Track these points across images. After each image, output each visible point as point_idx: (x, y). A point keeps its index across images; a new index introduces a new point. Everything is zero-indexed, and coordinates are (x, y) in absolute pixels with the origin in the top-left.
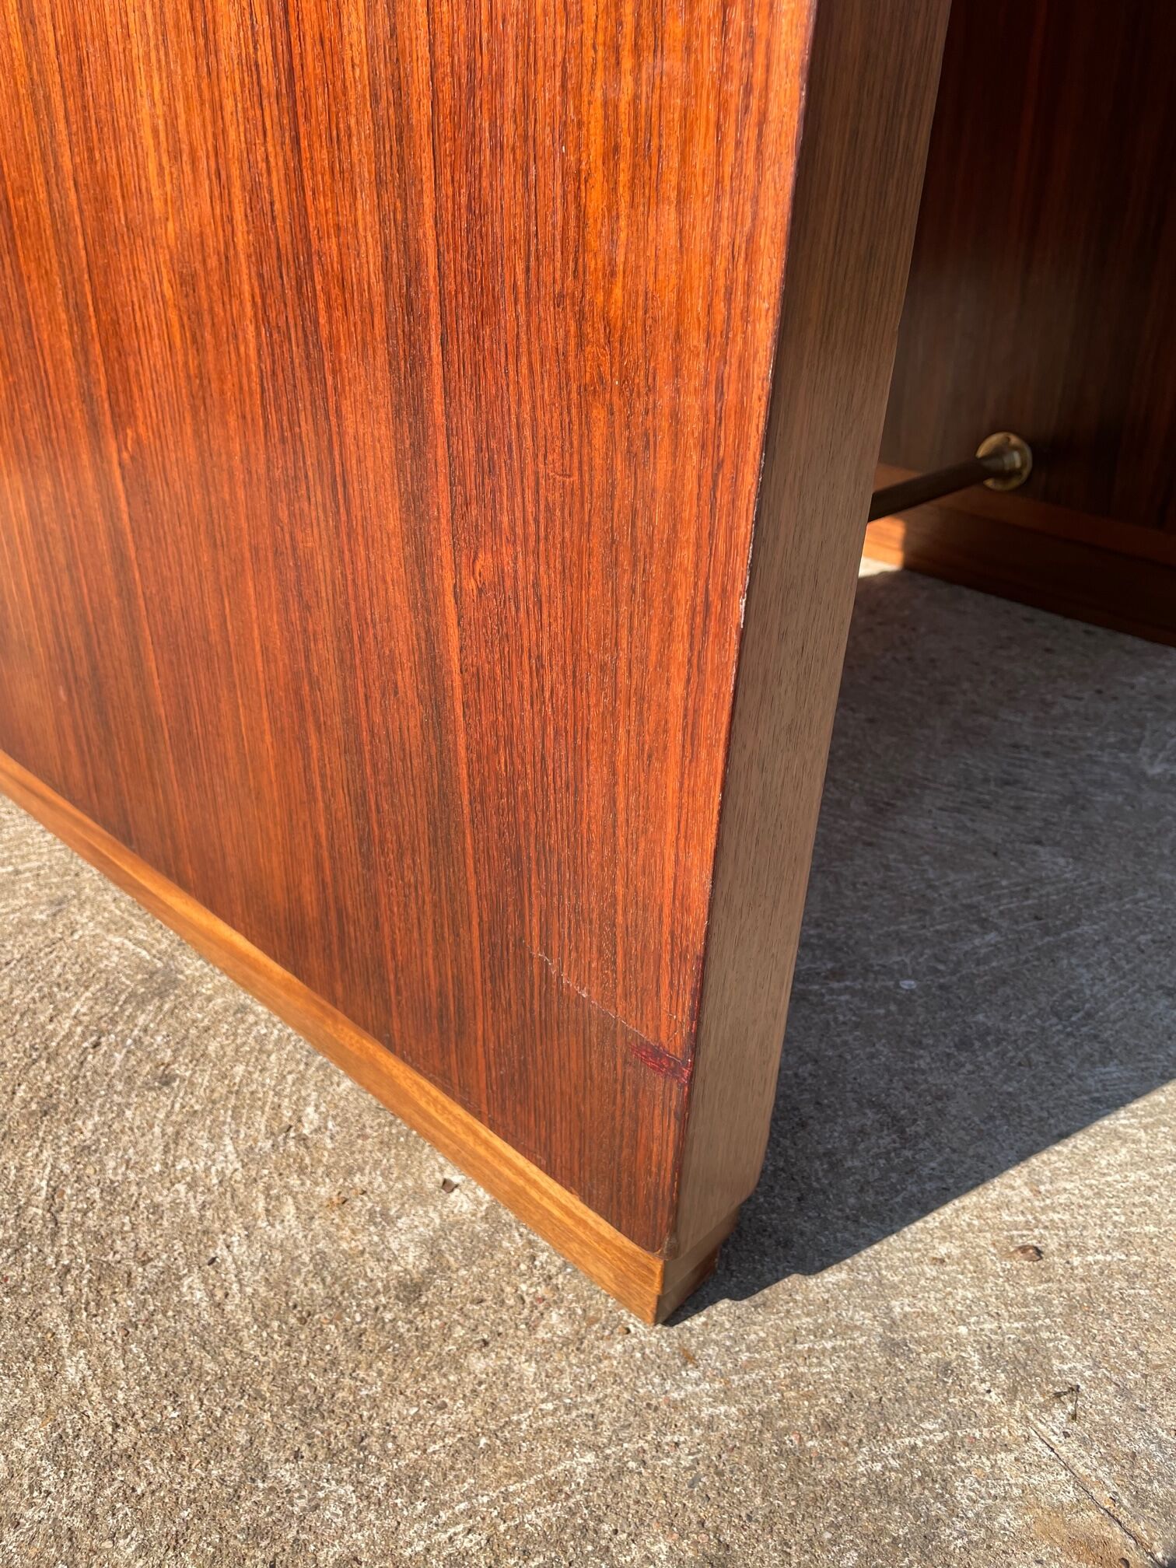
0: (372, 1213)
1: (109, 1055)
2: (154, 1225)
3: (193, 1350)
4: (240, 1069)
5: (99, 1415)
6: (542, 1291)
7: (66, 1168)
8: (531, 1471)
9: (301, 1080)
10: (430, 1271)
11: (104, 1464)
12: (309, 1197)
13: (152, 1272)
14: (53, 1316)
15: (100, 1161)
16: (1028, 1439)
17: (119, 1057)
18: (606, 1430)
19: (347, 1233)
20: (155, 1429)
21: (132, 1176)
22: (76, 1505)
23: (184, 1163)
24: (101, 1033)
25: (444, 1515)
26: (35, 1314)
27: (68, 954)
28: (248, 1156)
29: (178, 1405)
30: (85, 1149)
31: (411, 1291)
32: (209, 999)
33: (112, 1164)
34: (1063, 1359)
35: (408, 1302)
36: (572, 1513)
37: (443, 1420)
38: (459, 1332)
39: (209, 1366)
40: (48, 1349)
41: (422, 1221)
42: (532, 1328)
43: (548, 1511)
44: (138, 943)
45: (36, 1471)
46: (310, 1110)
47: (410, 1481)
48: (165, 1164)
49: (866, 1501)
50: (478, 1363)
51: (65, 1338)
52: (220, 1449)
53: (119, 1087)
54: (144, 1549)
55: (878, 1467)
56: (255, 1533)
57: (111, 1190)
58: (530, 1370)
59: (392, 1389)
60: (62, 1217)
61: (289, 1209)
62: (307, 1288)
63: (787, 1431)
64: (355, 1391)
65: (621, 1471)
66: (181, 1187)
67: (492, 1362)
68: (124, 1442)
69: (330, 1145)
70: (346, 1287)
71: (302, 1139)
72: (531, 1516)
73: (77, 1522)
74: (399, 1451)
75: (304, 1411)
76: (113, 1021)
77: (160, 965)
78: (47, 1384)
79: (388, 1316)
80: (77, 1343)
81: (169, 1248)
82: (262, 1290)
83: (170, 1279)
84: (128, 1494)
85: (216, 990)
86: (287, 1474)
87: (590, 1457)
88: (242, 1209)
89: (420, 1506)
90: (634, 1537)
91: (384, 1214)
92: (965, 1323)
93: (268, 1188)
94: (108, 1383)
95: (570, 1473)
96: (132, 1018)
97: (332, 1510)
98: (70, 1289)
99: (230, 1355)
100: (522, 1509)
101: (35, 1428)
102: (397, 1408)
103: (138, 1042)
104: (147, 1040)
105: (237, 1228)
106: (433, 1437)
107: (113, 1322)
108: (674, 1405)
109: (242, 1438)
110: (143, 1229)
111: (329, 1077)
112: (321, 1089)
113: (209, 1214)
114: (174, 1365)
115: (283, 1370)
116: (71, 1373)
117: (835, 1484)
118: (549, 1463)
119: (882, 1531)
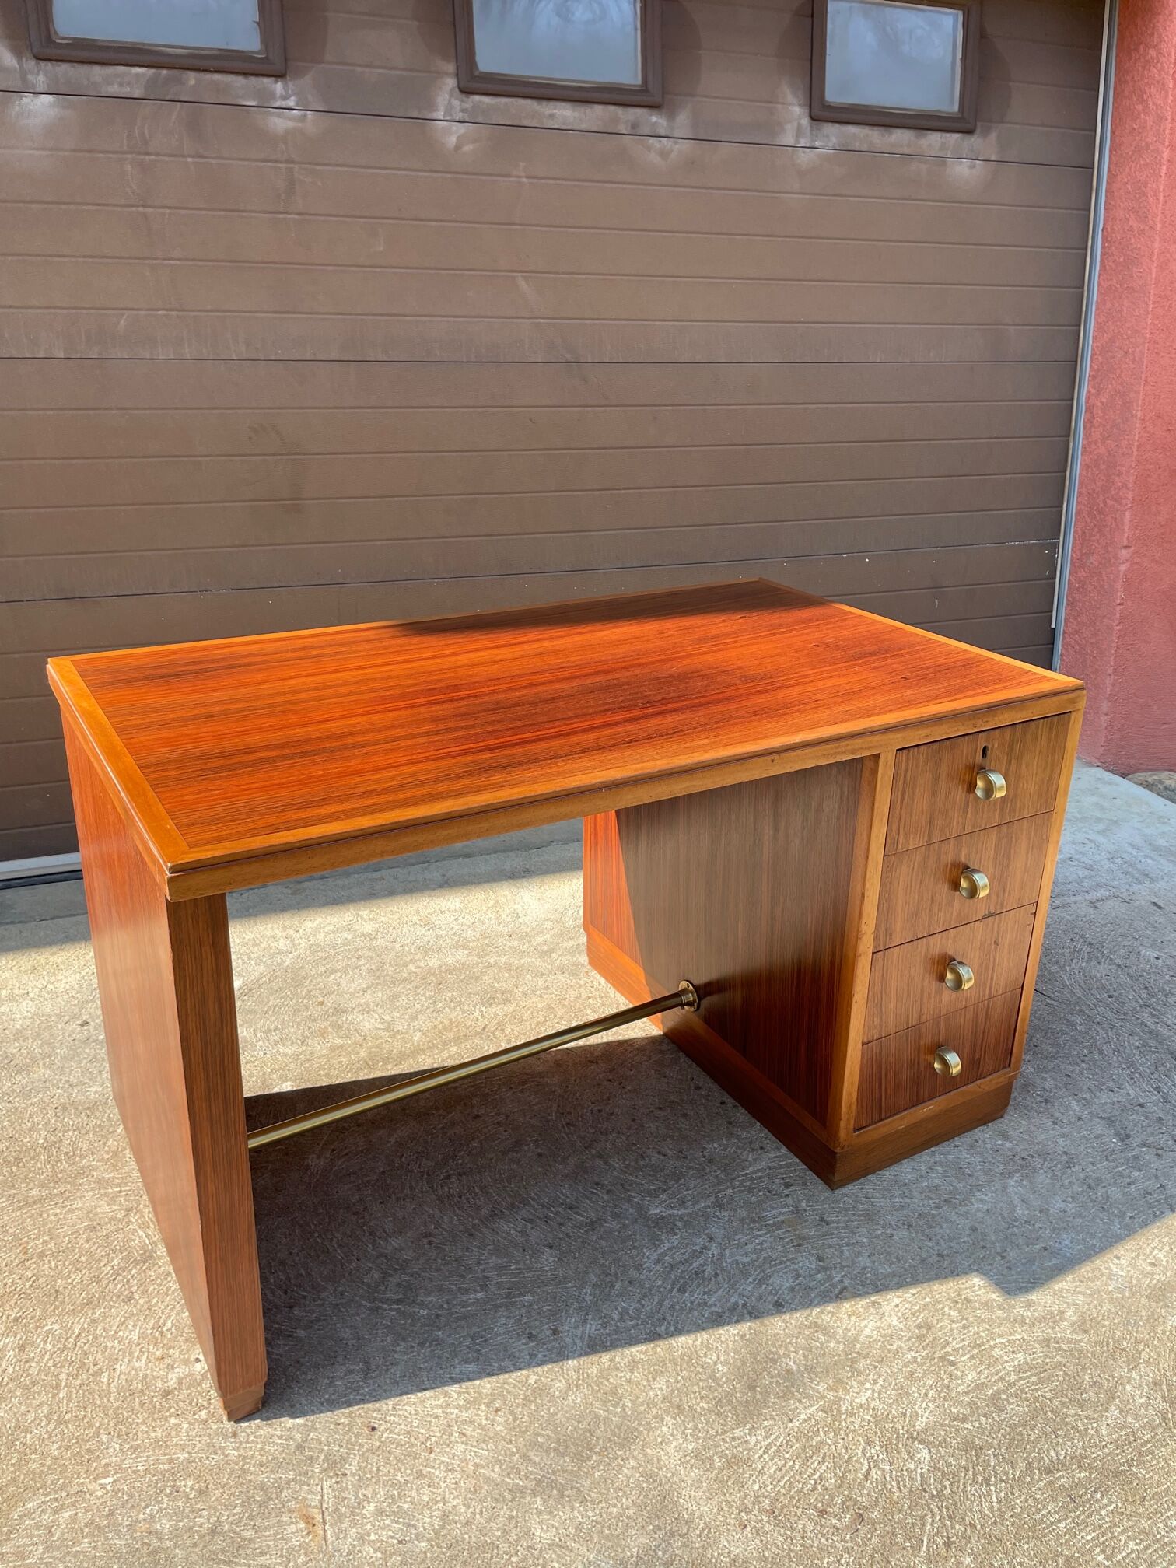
0: (169, 1364)
1: (116, 1285)
2: (103, 1353)
3: (96, 1396)
4: (155, 1300)
5: (63, 1409)
6: (205, 1403)
7: (86, 1326)
8: (168, 1454)
9: (172, 1310)
10: (175, 1388)
11: (59, 1423)
12: (154, 1353)
13: (96, 1368)
14: (63, 1376)
15: (97, 1327)
16: (317, 1485)
17: (119, 1286)
18: (196, 1449)
19: (157, 1369)
20: (76, 1416)
21: (104, 1334)
22: (47, 1432)
23: (121, 1333)
24: (118, 1275)
25: (139, 1460)
26: (58, 1374)
27: (122, 1236)
28: (142, 1335)
29: (85, 1411)
30: (94, 1321)
31: (166, 1393)
32: (160, 1267)
33: (99, 1328)
34: (350, 1465)
35: (164, 1397)
36: (172, 1468)
37: (153, 1435)
38: (173, 1410)
39: (99, 1402)
40: (58, 1386)
41: (181, 1371)
42: (194, 1414)
43: (167, 1466)
44: (147, 1235)
45: (41, 1420)
46: (170, 1321)
47: (134, 1449)
48: (115, 1332)
49: (255, 1488)
50: (172, 1420)
51: (63, 1384)
52: (91, 1426)
53: (114, 1299)
54: (59, 1448)
55: (266, 1480)
56: (89, 1451)
57: (96, 1337)
58: (186, 1426)
59: (144, 1422)
60: (78, 1344)
61: (145, 1357)
62: (137, 1385)
63: (247, 1463)
64: (133, 1420)
65: (193, 1461)
66: (116, 1342)
67: (177, 1421)
68: (67, 1418)
69: (169, 1336)
70: (148, 1388)
71: (162, 1333)
72: (161, 1466)
73: (46, 1436)
74: (137, 1439)
75: (118, 1422)
76: (124, 1271)
77: (150, 1247)
78: (54, 1396)
79: (155, 1400)
80: (66, 1386)
81: (104, 1362)
82: (124, 1383)
83: (101, 1371)
84: (62, 1432)
85: (163, 1263)
86: (104, 1438)
87: (187, 1455)
88: (131, 1354)
89: (134, 1456)
90: (185, 1479)
91: (172, 1366)
92: (329, 1446)
93: (143, 1347)
94: (69, 1400)
95: (179, 1458)
96: (131, 1270)
97: (111, 1450)
98: (71, 1369)
99: (105, 1400)
100: (160, 1464)
101: (46, 1408)
102: (144, 1428)
103: (128, 1281)
104: (131, 1281)
105: (126, 1360)
106: (148, 1438)
107: (78, 1382)
108: (220, 1447)
109: (97, 1425)
110: (99, 1354)
111: (183, 1309)
112: (177, 1314)
113: (120, 1353)
114: (89, 1399)
115: (118, 1408)
116: (61, 1395)
117: (250, 1481)
118: (175, 1454)
119: (253, 1497)
